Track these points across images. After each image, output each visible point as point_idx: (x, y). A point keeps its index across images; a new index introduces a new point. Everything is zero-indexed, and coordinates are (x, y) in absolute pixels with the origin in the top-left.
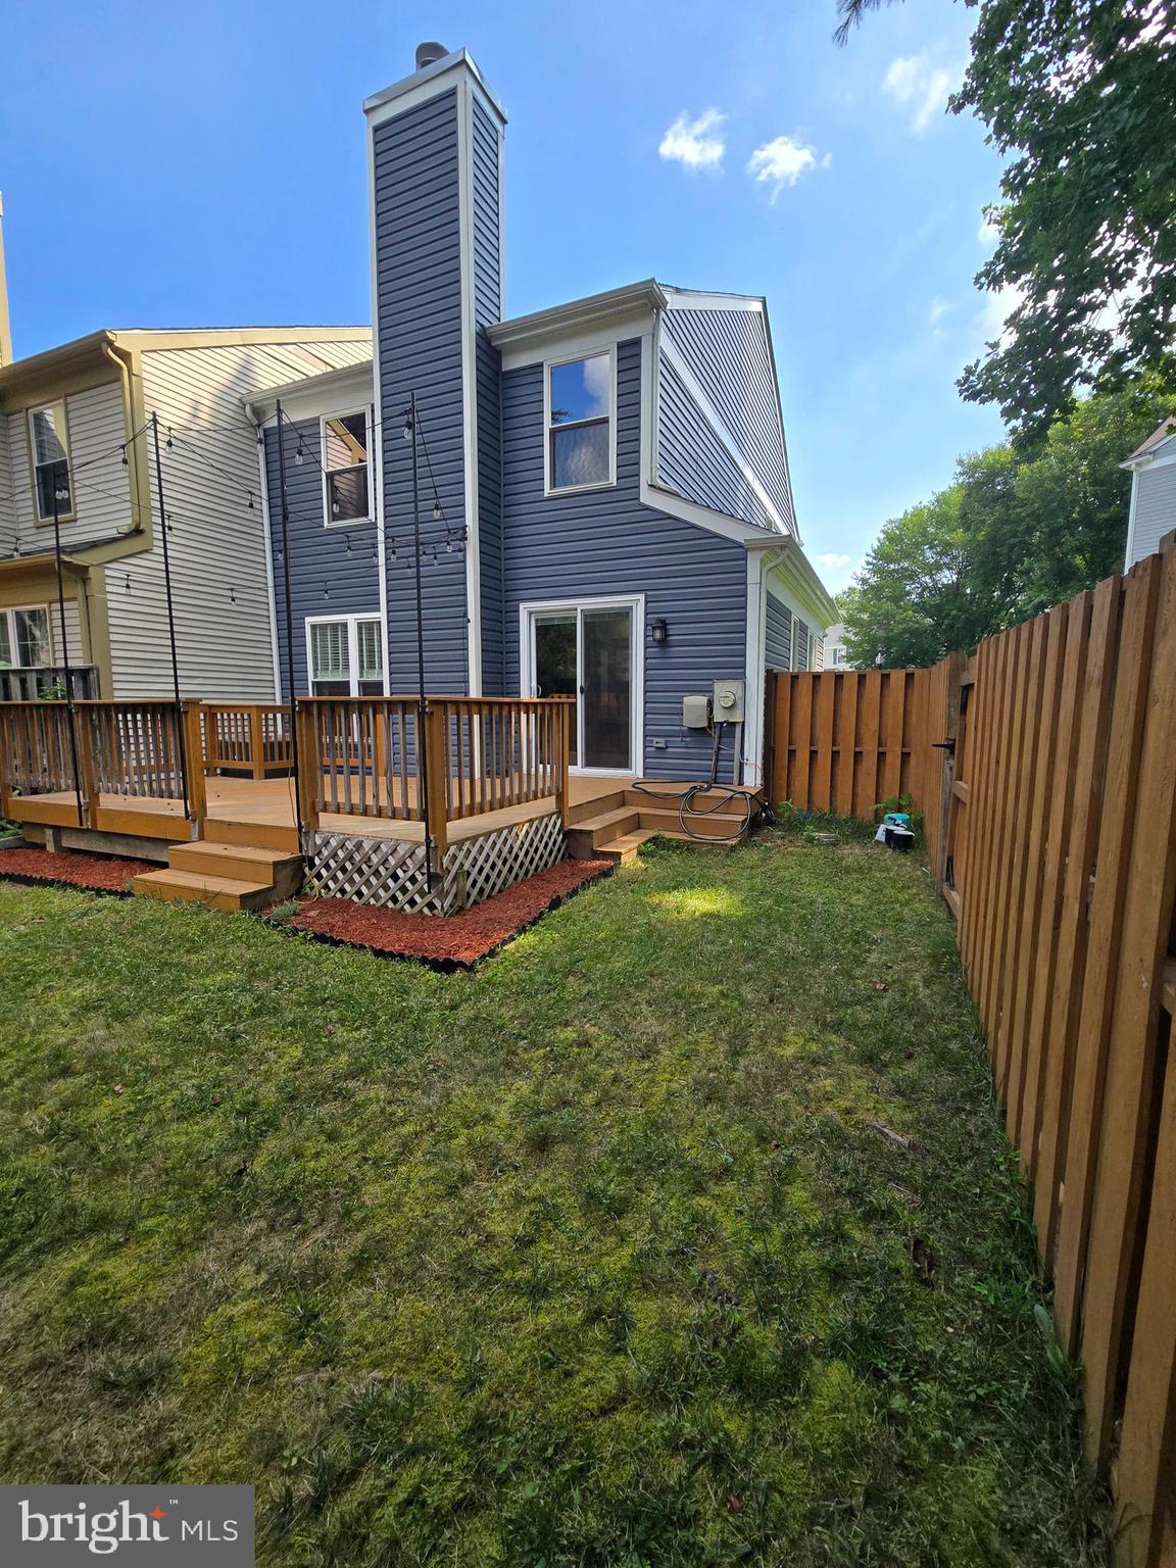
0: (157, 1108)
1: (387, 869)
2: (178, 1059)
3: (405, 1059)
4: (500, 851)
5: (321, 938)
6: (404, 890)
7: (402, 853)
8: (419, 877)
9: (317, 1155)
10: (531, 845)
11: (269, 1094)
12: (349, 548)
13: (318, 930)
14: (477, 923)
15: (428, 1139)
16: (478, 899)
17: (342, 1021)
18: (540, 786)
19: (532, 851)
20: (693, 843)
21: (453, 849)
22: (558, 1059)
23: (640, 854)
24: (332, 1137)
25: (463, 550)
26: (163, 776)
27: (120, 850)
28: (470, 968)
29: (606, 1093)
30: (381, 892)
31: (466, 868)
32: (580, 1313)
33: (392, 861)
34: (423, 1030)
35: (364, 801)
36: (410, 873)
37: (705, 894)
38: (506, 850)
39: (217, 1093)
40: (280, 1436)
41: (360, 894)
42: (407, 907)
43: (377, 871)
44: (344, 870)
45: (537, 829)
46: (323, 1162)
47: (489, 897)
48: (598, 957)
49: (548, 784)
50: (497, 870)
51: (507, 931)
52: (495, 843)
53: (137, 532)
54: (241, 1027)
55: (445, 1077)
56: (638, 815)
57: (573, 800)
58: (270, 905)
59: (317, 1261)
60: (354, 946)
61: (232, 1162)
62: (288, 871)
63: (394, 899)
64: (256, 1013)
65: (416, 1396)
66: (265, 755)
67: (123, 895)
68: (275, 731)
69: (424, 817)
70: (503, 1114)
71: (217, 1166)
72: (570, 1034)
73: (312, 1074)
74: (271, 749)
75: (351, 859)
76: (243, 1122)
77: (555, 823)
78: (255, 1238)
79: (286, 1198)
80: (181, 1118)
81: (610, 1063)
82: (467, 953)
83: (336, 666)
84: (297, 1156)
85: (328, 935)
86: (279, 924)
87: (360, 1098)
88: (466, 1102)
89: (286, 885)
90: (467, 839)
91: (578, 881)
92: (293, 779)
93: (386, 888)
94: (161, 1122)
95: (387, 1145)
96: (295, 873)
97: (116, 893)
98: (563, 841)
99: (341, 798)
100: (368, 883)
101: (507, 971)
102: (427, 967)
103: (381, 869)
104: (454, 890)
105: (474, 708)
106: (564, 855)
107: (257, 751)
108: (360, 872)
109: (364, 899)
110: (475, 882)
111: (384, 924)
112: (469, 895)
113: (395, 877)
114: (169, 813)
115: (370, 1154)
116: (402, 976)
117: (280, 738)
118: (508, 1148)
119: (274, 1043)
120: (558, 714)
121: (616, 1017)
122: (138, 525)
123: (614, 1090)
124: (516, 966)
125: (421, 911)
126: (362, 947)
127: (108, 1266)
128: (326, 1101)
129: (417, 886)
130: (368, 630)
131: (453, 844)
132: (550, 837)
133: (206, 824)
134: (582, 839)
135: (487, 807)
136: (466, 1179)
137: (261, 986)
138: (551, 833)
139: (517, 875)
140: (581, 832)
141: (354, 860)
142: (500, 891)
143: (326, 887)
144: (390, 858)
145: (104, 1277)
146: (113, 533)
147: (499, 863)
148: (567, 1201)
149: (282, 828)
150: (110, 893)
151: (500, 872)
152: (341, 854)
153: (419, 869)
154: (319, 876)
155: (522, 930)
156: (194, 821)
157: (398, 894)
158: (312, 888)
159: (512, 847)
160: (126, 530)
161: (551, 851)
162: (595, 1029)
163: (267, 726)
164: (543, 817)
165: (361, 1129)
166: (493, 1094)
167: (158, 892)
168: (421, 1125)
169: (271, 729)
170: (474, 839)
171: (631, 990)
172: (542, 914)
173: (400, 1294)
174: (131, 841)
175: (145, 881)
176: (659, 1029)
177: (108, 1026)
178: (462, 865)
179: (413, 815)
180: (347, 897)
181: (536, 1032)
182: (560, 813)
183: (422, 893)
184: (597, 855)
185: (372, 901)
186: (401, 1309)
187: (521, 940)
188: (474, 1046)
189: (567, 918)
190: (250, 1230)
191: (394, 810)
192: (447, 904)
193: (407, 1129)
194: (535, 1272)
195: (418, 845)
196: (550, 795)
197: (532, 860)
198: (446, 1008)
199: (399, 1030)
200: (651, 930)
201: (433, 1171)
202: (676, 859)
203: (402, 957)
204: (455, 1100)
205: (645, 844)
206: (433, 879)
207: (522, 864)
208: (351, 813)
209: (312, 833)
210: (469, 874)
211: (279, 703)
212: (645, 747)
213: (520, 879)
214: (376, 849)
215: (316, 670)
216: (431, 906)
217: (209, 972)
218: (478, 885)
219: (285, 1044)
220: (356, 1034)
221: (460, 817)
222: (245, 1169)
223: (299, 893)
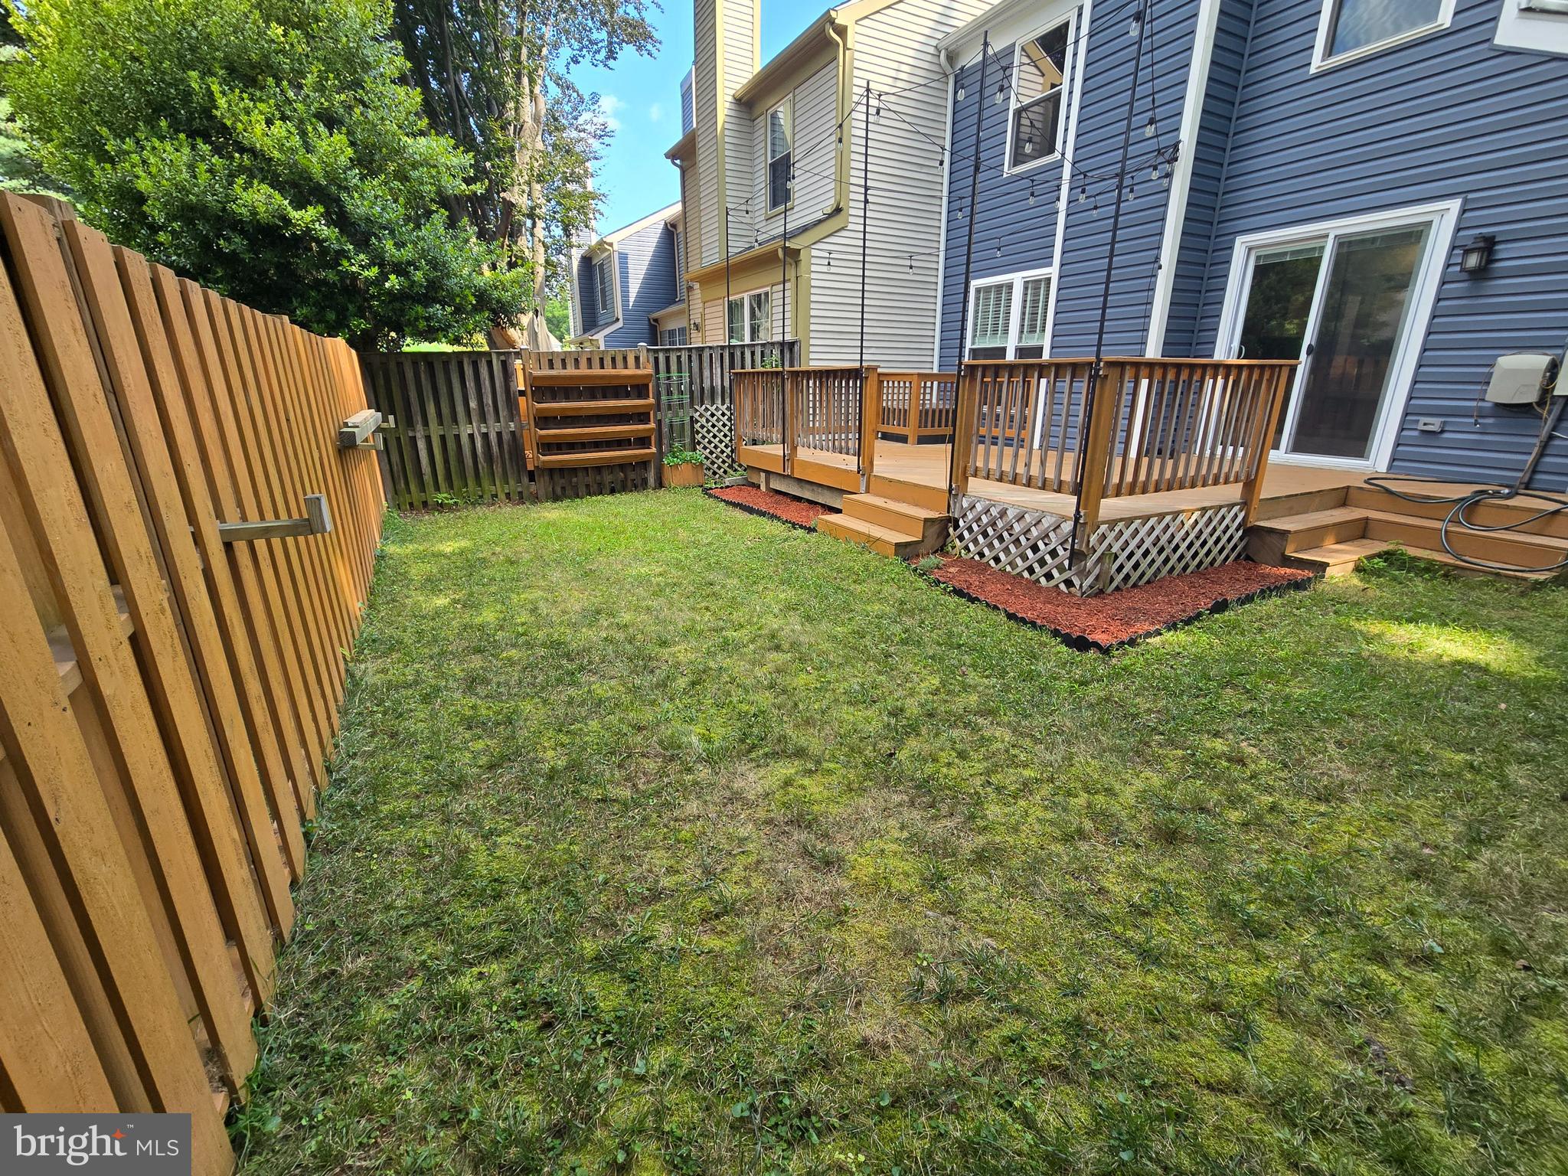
0: (834, 691)
1: (1028, 539)
2: (847, 660)
3: (1030, 715)
4: (1158, 539)
5: (958, 592)
6: (1042, 562)
7: (1046, 526)
8: (1060, 551)
9: (949, 765)
10: (1197, 537)
11: (912, 707)
12: (1032, 194)
13: (957, 585)
14: (1117, 609)
15: (1046, 790)
16: (1122, 585)
17: (974, 666)
18: (1225, 469)
19: (1197, 544)
20: (1457, 567)
21: (1103, 528)
22: (1200, 766)
23: (1359, 569)
24: (962, 755)
25: (1169, 175)
26: (843, 437)
27: (807, 495)
28: (1106, 651)
29: (1259, 817)
30: (1019, 561)
31: (1114, 550)
32: (1195, 996)
33: (1034, 532)
34: (1050, 695)
35: (1014, 469)
36: (1051, 547)
37: (1466, 637)
38: (1164, 539)
39: (875, 693)
40: (915, 942)
41: (997, 560)
42: (1043, 580)
43: (1018, 540)
44: (985, 535)
45: (1210, 520)
46: (954, 772)
47: (1135, 586)
48: (1272, 676)
49: (1236, 468)
50: (1149, 558)
51: (1153, 624)
52: (1153, 528)
53: (838, 210)
54: (892, 649)
55: (1069, 743)
56: (1367, 519)
57: (1267, 490)
58: (918, 556)
59: (945, 841)
60: (988, 605)
61: (886, 746)
62: (934, 530)
63: (1031, 570)
64: (904, 642)
65: (1022, 974)
66: (920, 421)
67: (811, 530)
68: (931, 400)
69: (1077, 490)
70: (1128, 795)
71: (875, 745)
72: (1219, 745)
73: (946, 701)
74: (926, 416)
75: (994, 524)
76: (893, 721)
77: (1236, 516)
78: (900, 805)
79: (923, 786)
80: (850, 703)
81: (1269, 790)
82: (1104, 636)
83: (995, 331)
84: (933, 760)
85: (966, 591)
86: (924, 574)
87: (987, 734)
88: (1089, 770)
89: (932, 542)
90: (1121, 520)
91: (1256, 588)
92: (950, 446)
93: (1024, 558)
94: (836, 700)
95: (1010, 778)
96: (942, 529)
97: (805, 528)
98: (1241, 539)
99: (993, 465)
100: (1006, 550)
101: (1148, 664)
102: (1059, 640)
103: (1022, 539)
104: (1097, 571)
105: (1144, 371)
106: (1239, 555)
107: (913, 418)
108: (1001, 538)
109: (1001, 565)
110: (1121, 567)
111: (1018, 591)
112: (1112, 580)
113: (1035, 549)
114: (844, 467)
115: (993, 779)
116: (1032, 643)
117: (934, 406)
118: (1130, 826)
119: (917, 669)
120: (1270, 381)
121: (1285, 745)
122: (839, 204)
123: (1269, 819)
124: (1159, 661)
125: (1057, 586)
126: (996, 608)
127: (806, 781)
128: (958, 727)
129: (1057, 561)
130: (1035, 288)
131: (1104, 523)
132: (1224, 532)
133: (872, 479)
134: (1273, 540)
135: (1151, 487)
136: (1081, 834)
137: (908, 622)
138: (1227, 527)
139: (1173, 568)
140: (1271, 531)
141: (997, 526)
142: (1148, 582)
143: (967, 548)
144: (1033, 529)
145: (803, 787)
146: (819, 215)
147: (1154, 552)
148: (1194, 897)
149: (934, 489)
150: (801, 527)
151: (1153, 561)
152: (985, 519)
153: (1061, 544)
154: (961, 538)
155: (1172, 627)
156: (863, 475)
157: (1036, 566)
158: (953, 547)
159: (1173, 536)
160: (829, 210)
161: (1223, 549)
162: (1255, 751)
163: (924, 394)
164: (1221, 507)
165: (986, 759)
166: (1119, 773)
167: (837, 532)
168: (1042, 774)
169: (928, 397)
170: (1129, 521)
171: (1315, 724)
172: (1200, 614)
173: (1011, 895)
174: (815, 488)
175: (826, 521)
176: (1350, 777)
177: (802, 625)
178: (1110, 546)
179: (1065, 487)
180: (985, 560)
181: (1176, 731)
182: (1245, 504)
183: (1061, 568)
184: (1287, 562)
185: (1008, 568)
186: (1013, 907)
187: (1169, 636)
188: (1103, 724)
189: (1233, 626)
190: (896, 798)
191: (1045, 480)
192: (1086, 584)
193: (1027, 773)
194: (1148, 940)
195: (1065, 519)
196: (1236, 481)
197: (1196, 554)
198: (1076, 681)
199: (1027, 688)
200: (1359, 664)
201: (1050, 815)
202: (1419, 585)
203: (1034, 625)
204: (1077, 765)
205: (1369, 558)
206: (1076, 556)
207: (1182, 557)
208: (1000, 480)
209: (960, 495)
210: (1116, 557)
211: (935, 371)
212: (1402, 429)
213: (1176, 573)
214: (1020, 518)
215: (974, 336)
216: (1069, 583)
217: (869, 601)
218: (1125, 571)
219: (924, 672)
220: (986, 681)
221: (1118, 494)
222: (894, 754)
223: (941, 550)
